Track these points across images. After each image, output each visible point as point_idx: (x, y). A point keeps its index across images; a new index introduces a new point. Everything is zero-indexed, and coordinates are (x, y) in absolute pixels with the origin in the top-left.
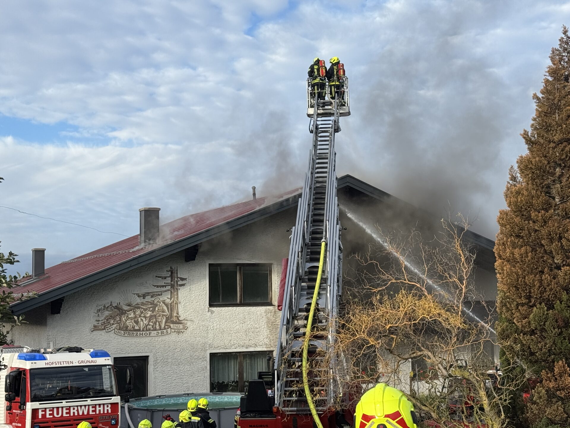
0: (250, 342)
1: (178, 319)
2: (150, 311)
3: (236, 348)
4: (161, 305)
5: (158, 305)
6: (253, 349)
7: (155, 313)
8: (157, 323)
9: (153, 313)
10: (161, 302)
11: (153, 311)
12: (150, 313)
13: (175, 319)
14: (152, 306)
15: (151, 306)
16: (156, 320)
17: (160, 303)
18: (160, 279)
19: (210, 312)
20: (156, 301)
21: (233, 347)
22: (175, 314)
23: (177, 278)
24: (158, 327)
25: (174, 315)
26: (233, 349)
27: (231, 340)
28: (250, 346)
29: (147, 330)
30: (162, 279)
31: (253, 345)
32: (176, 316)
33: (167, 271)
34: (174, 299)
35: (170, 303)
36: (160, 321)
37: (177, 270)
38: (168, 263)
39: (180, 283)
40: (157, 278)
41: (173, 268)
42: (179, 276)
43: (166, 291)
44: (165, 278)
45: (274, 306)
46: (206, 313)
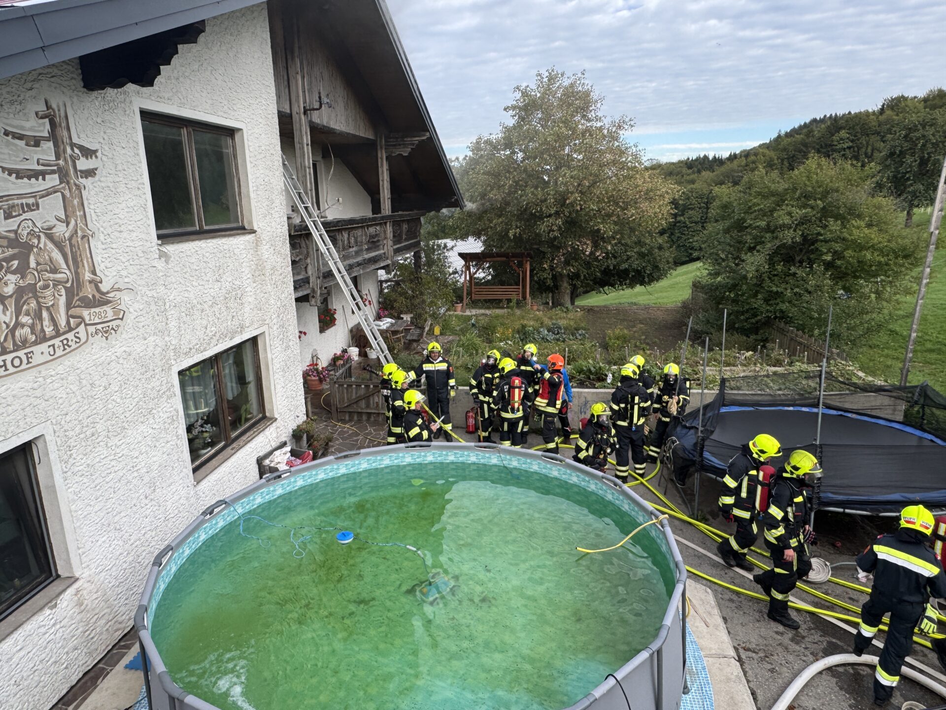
0: (233, 323)
1: (98, 289)
2: (14, 272)
3: (217, 344)
4: (41, 245)
5: (32, 246)
7: (29, 280)
8: (45, 314)
9: (23, 277)
10: (42, 236)
11: (22, 271)
12: (12, 278)
13: (89, 291)
14: (16, 251)
15: (10, 252)
16: (38, 303)
17: (39, 237)
18: (22, 143)
19: (163, 259)
20: (25, 233)
22: (88, 276)
23: (73, 145)
24: (49, 330)
25: (87, 278)
27: (206, 328)
28: (235, 333)
29: (17, 348)
30: (27, 145)
31: (237, 329)
32: (90, 282)
33: (37, 113)
34: (76, 221)
35: (67, 235)
36: (53, 305)
37: (66, 117)
38: (36, 85)
39: (83, 164)
40: (10, 138)
41: (54, 106)
42: (75, 140)
43: (48, 193)
44: (37, 142)
45: (254, 232)
46: (155, 263)
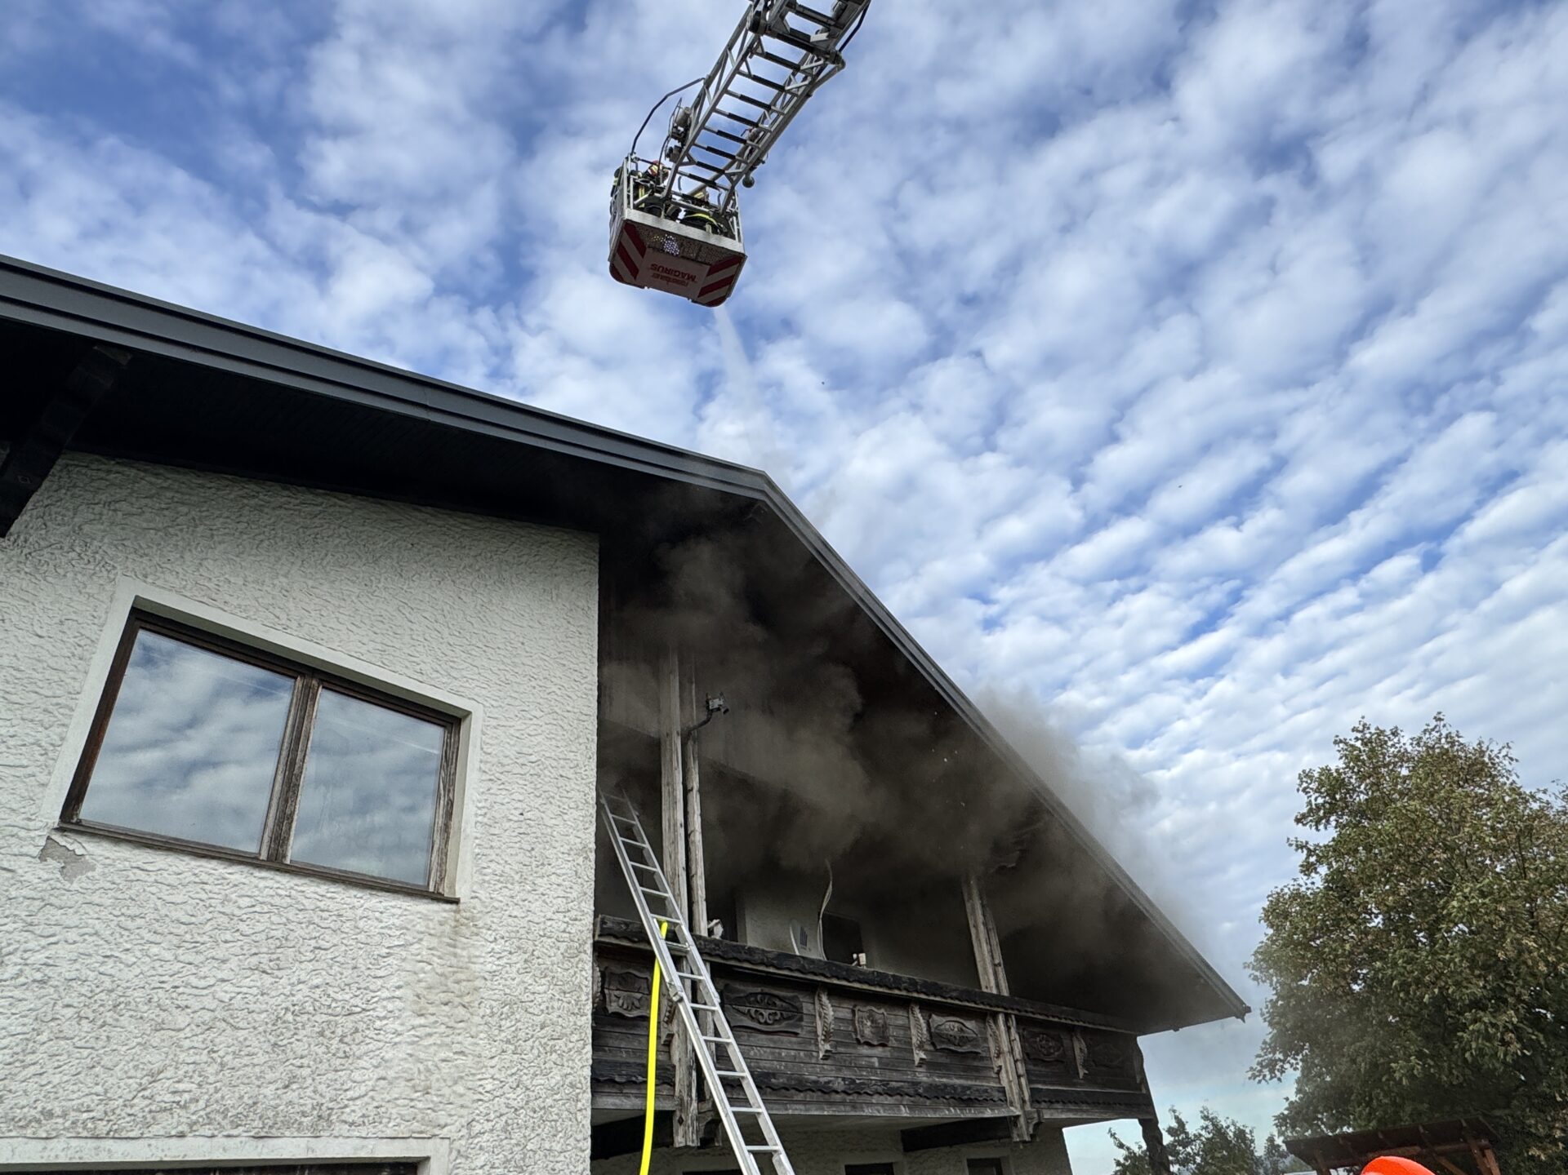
0: (291, 1095)
3: (182, 1135)
6: (303, 1142)
19: (53, 864)
21: (167, 1123)
26: (161, 1143)
27: (154, 1077)
28: (288, 1125)
31: (304, 1114)
45: (456, 902)
46: (20, 865)
